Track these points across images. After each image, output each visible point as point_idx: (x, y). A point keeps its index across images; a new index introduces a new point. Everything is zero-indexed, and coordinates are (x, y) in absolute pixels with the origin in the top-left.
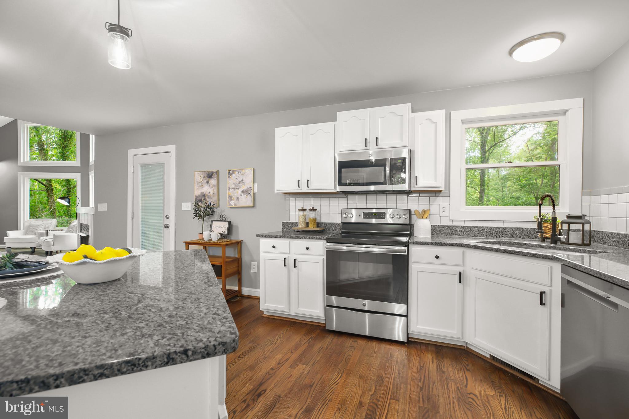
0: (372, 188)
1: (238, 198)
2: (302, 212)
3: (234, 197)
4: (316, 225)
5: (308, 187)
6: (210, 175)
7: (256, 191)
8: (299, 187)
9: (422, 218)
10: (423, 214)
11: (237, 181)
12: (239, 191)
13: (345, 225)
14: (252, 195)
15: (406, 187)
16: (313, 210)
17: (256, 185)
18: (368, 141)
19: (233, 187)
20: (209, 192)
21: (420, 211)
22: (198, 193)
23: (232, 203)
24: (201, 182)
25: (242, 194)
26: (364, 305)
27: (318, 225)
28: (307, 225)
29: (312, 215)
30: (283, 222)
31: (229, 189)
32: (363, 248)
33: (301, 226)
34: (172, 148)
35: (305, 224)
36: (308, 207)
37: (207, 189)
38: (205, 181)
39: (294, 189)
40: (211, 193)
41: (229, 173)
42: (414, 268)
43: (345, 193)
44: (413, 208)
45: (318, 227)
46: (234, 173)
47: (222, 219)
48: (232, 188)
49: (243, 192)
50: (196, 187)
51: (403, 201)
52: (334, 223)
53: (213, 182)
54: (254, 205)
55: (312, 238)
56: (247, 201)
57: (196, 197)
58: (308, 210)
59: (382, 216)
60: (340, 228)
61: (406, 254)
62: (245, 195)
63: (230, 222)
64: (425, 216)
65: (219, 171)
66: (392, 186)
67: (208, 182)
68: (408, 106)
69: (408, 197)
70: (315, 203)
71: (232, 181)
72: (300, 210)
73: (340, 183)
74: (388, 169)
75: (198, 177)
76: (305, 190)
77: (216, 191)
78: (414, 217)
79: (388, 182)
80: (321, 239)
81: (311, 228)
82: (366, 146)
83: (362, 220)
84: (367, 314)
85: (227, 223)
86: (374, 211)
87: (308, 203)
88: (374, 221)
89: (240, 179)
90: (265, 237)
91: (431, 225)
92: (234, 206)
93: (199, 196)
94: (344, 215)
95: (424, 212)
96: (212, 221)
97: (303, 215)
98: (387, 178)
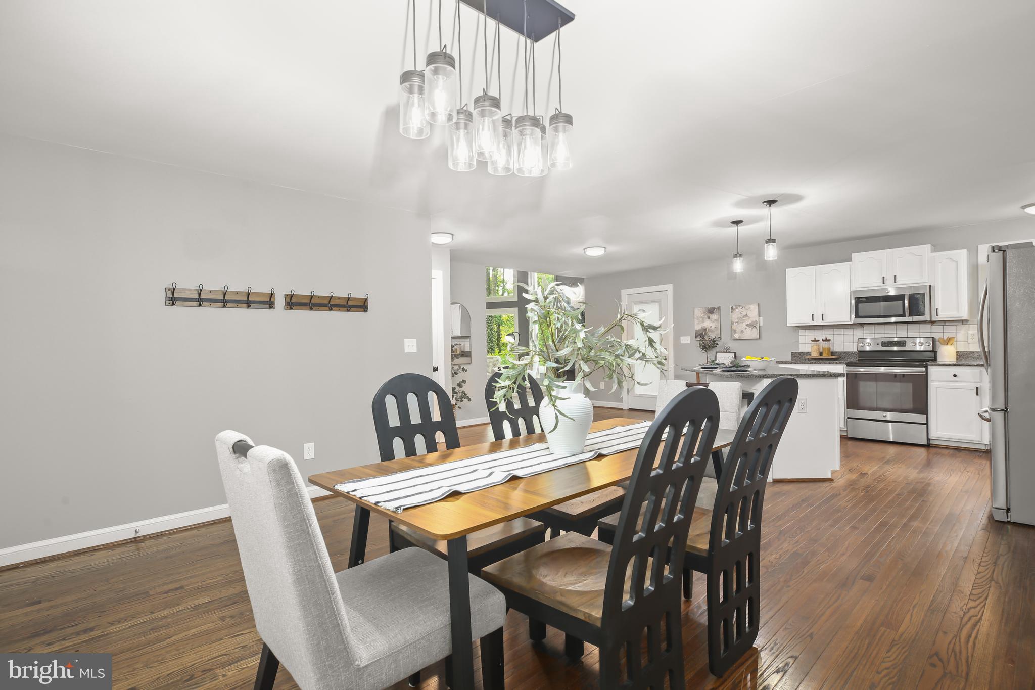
0: (893, 320)
1: (742, 331)
2: (815, 342)
3: (738, 330)
4: (830, 354)
5: (822, 320)
6: (711, 311)
7: (761, 324)
8: (813, 320)
9: (947, 345)
10: (948, 341)
11: (741, 316)
12: (744, 325)
13: (861, 353)
14: (758, 328)
15: (927, 317)
16: (827, 340)
17: (761, 318)
18: (885, 279)
19: (737, 321)
20: (711, 327)
21: (945, 339)
22: (698, 327)
23: (736, 336)
24: (702, 317)
25: (747, 328)
26: (885, 416)
27: (833, 354)
28: (821, 354)
29: (825, 345)
30: (792, 353)
31: (733, 323)
32: (882, 369)
33: (815, 355)
34: (669, 287)
35: (818, 354)
36: (820, 338)
37: (707, 324)
38: (706, 316)
39: (808, 321)
40: (713, 327)
41: (732, 308)
42: (933, 386)
43: (862, 325)
44: (937, 336)
45: (832, 356)
46: (737, 308)
47: (727, 351)
48: (736, 323)
49: (747, 325)
50: (696, 322)
51: (926, 330)
52: (850, 352)
53: (715, 317)
54: (760, 338)
55: (832, 364)
56: (752, 333)
57: (697, 331)
58: (821, 341)
59: (903, 344)
60: (857, 356)
61: (925, 373)
62: (750, 329)
63: (735, 353)
64: (950, 343)
65: (720, 307)
66: (911, 317)
67: (709, 318)
68: (928, 247)
69: (931, 325)
70: (828, 334)
71: (735, 316)
72: (812, 341)
73: (857, 316)
74: (906, 302)
75: (698, 312)
76: (820, 323)
77: (718, 325)
78: (938, 344)
79: (907, 314)
80: (841, 363)
81: (825, 356)
82: (884, 283)
83: (881, 348)
84: (890, 424)
85: (733, 355)
86: (896, 339)
87: (820, 335)
88: (895, 349)
89: (744, 314)
90: (785, 363)
91: (957, 352)
92: (738, 338)
93: (700, 330)
94: (861, 345)
95: (949, 339)
96: (717, 353)
97: (816, 345)
98: (906, 310)
